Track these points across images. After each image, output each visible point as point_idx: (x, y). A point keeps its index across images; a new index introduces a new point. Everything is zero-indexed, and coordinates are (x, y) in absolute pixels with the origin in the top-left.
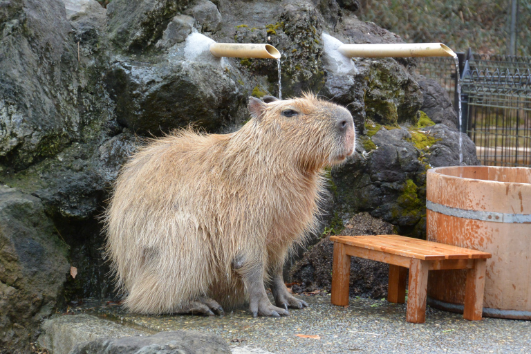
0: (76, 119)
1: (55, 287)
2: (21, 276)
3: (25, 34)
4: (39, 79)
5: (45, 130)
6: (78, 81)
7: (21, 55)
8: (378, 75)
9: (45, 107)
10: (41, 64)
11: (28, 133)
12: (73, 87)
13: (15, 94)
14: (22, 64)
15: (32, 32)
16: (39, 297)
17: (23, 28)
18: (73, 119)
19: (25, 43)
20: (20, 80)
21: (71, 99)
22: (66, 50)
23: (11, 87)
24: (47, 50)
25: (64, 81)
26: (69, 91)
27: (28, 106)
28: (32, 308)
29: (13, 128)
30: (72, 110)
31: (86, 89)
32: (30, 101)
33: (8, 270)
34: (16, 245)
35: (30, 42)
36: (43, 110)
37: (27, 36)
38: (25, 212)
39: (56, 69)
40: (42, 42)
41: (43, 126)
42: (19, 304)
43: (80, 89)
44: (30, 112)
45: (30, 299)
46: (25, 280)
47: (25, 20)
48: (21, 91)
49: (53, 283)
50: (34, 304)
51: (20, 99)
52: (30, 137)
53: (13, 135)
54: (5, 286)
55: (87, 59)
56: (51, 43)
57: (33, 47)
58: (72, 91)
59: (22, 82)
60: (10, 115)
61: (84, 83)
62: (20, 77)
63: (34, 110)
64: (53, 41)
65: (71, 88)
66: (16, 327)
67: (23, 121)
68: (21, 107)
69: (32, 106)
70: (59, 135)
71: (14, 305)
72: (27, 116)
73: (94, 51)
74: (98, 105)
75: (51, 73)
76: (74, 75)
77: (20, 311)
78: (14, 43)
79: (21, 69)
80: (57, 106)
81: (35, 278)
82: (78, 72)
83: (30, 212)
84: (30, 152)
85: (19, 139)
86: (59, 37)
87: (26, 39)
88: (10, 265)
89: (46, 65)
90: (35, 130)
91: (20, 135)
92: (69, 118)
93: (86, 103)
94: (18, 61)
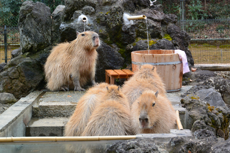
0: (50, 39)
1: (36, 84)
2: (25, 81)
3: (33, 17)
4: (38, 29)
5: (39, 43)
6: (51, 29)
7: (31, 23)
8: (142, 25)
9: (39, 36)
10: (38, 25)
11: (33, 43)
12: (49, 31)
13: (28, 33)
14: (32, 25)
15: (35, 17)
16: (30, 86)
17: (32, 15)
18: (49, 39)
19: (33, 20)
20: (30, 29)
21: (49, 34)
22: (47, 21)
23: (27, 31)
24: (41, 21)
25: (46, 29)
26: (48, 32)
27: (33, 36)
28: (28, 89)
29: (29, 42)
30: (49, 37)
31: (54, 31)
32: (34, 35)
33: (22, 79)
34: (25, 73)
35: (34, 19)
36: (38, 37)
37: (33, 18)
38: (30, 64)
39: (43, 26)
40: (38, 19)
41: (37, 41)
42: (24, 88)
43: (52, 31)
44: (33, 38)
45: (28, 87)
46: (27, 82)
47: (32, 14)
48: (30, 32)
49: (36, 83)
50: (29, 88)
51: (30, 34)
52: (34, 44)
53: (29, 44)
54: (21, 83)
55: (55, 23)
56: (42, 19)
57: (35, 20)
58: (49, 32)
59: (31, 30)
60: (27, 39)
61: (53, 30)
62: (30, 28)
63: (35, 37)
64: (43, 19)
65: (48, 31)
66: (24, 94)
67: (31, 40)
68: (30, 36)
69: (34, 36)
70: (44, 44)
71: (23, 88)
72: (32, 39)
73: (58, 21)
74: (57, 35)
75: (42, 27)
76: (50, 28)
77: (25, 90)
78: (29, 20)
79: (31, 26)
80: (44, 36)
81: (30, 81)
82: (51, 27)
83: (31, 64)
84: (36, 48)
85: (31, 45)
86: (45, 18)
87: (33, 19)
88: (23, 78)
89: (40, 25)
90: (35, 42)
91: (31, 44)
92: (47, 39)
93: (54, 35)
94: (30, 24)
